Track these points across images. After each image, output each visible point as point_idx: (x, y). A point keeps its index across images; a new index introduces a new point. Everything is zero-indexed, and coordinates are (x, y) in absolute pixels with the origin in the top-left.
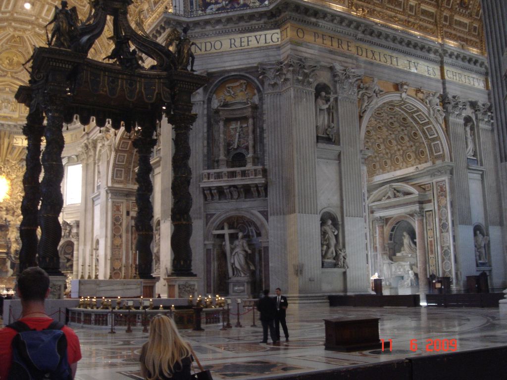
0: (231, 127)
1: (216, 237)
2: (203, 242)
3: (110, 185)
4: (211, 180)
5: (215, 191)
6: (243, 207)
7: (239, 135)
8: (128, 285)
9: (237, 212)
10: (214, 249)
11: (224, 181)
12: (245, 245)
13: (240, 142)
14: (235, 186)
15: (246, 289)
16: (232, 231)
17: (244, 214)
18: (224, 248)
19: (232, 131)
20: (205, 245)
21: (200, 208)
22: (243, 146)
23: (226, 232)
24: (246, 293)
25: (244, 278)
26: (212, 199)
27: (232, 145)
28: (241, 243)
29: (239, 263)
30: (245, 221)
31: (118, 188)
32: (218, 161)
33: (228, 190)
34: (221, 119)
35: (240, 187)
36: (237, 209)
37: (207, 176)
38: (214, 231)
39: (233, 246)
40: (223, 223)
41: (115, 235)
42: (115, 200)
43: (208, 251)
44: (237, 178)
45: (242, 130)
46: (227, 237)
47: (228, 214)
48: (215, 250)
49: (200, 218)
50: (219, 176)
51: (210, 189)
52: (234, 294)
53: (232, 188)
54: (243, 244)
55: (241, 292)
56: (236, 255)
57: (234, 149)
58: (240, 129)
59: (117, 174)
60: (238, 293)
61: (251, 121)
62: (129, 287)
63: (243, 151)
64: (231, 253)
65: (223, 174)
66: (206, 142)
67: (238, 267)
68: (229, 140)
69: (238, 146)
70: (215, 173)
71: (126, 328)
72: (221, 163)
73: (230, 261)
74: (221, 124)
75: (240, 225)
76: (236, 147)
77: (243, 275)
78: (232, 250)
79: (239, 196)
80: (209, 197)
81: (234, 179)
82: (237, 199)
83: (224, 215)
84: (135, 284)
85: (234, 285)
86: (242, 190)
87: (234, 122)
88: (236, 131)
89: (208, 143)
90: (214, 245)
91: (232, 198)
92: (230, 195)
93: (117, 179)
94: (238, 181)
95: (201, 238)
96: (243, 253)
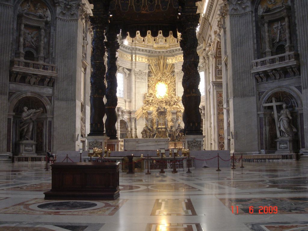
0: (274, 27)
1: (267, 108)
2: (256, 112)
3: (214, 80)
4: (258, 67)
5: (263, 75)
6: (284, 84)
7: (280, 32)
8: (158, 142)
9: (279, 89)
10: (265, 118)
11: (267, 66)
12: (288, 113)
13: (281, 36)
14: (275, 70)
15: (288, 146)
16: (278, 104)
17: (284, 89)
18: (273, 116)
19: (275, 30)
20: (258, 114)
21: (253, 88)
22: (283, 39)
23: (274, 104)
24: (288, 149)
25: (287, 138)
26: (262, 81)
27: (275, 40)
28: (285, 112)
29: (284, 127)
30: (287, 95)
31: (219, 82)
32: (265, 53)
33: (271, 73)
34: (265, 22)
35: (279, 69)
36: (279, 87)
37: (255, 64)
38: (265, 104)
39: (279, 115)
40: (271, 98)
41: (219, 113)
42: (217, 90)
43: (261, 119)
44: (276, 63)
45: (282, 28)
46: (275, 108)
47: (273, 91)
48: (267, 118)
49: (254, 96)
50: (263, 63)
51: (258, 73)
52: (280, 150)
53: (274, 71)
54: (286, 113)
55: (285, 149)
56: (282, 121)
57: (277, 42)
58: (281, 27)
59: (218, 73)
60: (283, 149)
61: (286, 19)
62: (159, 143)
63: (283, 43)
64: (278, 119)
65: (267, 62)
66: (255, 41)
67: (283, 130)
68: (273, 37)
69: (280, 40)
70: (261, 62)
71: (160, 170)
72: (267, 54)
73: (277, 125)
74: (266, 25)
75: (285, 98)
76: (278, 41)
77: (286, 136)
78: (279, 117)
79: (280, 76)
80: (260, 80)
81: (274, 64)
82: (279, 79)
83: (270, 92)
84: (165, 142)
85: (280, 144)
86: (281, 72)
87: (276, 23)
88: (278, 29)
89: (257, 41)
90: (264, 114)
91: (275, 79)
92: (274, 77)
93: (218, 76)
94: (277, 65)
95: (255, 110)
96: (287, 119)
